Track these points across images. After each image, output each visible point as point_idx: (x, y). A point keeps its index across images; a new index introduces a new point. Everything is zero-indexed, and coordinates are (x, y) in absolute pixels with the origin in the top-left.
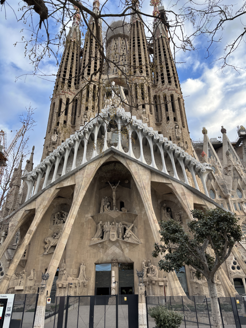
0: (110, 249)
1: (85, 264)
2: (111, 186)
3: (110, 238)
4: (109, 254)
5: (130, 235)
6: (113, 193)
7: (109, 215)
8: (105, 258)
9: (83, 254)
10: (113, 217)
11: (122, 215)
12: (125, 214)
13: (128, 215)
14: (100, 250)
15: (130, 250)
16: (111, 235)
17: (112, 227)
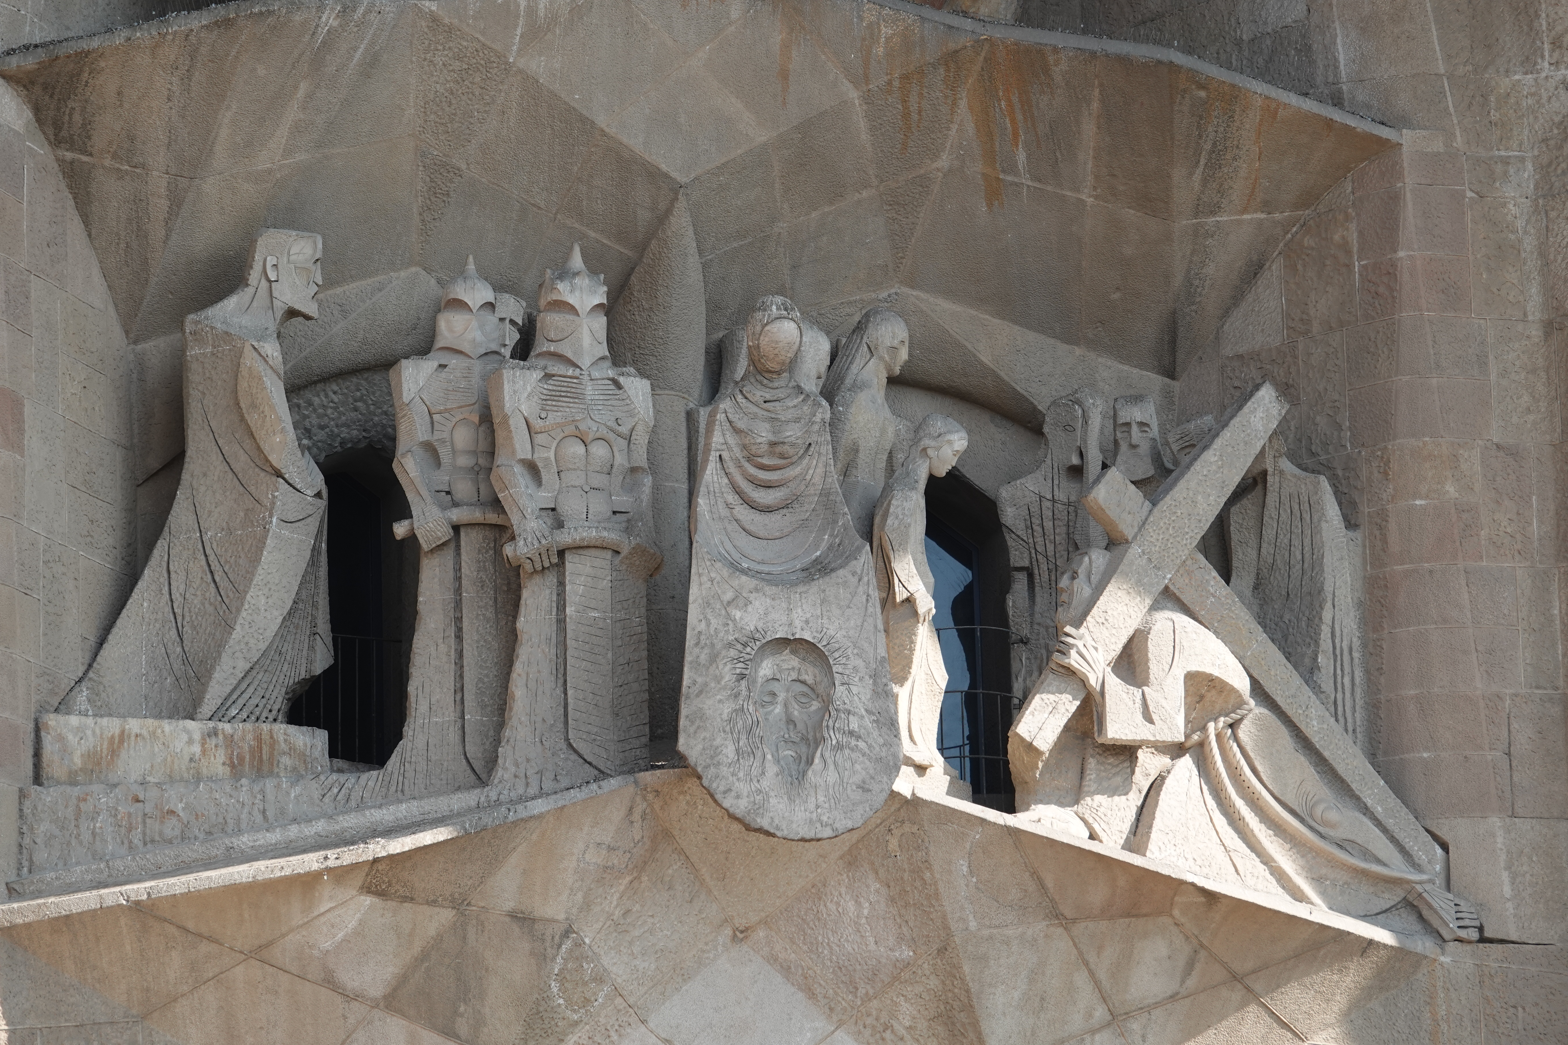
0: (638, 1040)
5: (1200, 686)
7: (535, 62)
11: (915, 117)
12: (1009, 100)
13: (1089, 129)
16: (713, 658)
17: (744, 447)
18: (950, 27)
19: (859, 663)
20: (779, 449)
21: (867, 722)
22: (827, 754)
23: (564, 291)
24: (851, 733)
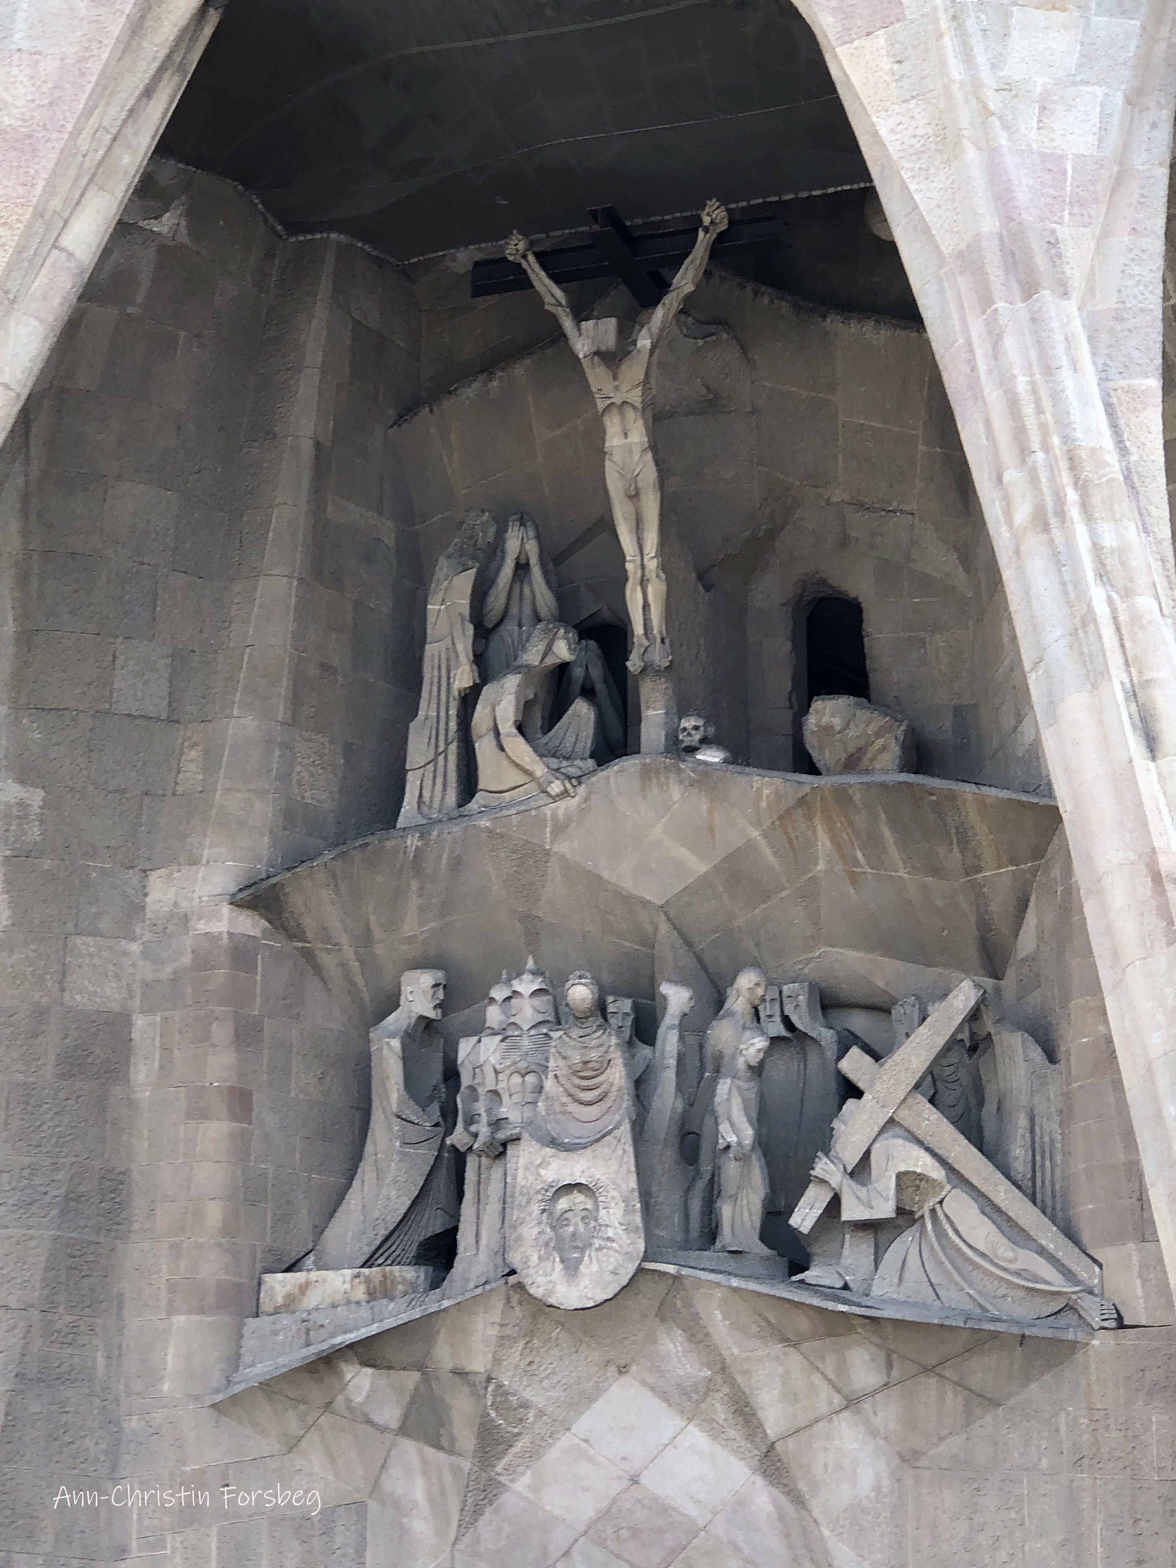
0: (566, 1441)
2: (568, 324)
3: (515, 1259)
4: (559, 1539)
5: (910, 1181)
6: (614, 441)
7: (564, 847)
9: (122, 1553)
10: (627, 884)
11: (795, 841)
12: (841, 822)
13: (886, 831)
14: (384, 1478)
15: (916, 1454)
16: (529, 1201)
17: (570, 1067)
18: (800, 783)
19: (616, 1194)
20: (590, 1065)
22: (593, 1254)
23: (519, 986)
24: (609, 1239)
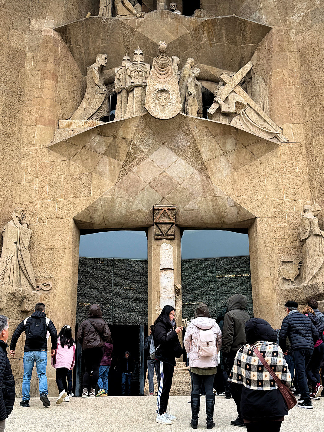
0: (147, 160)
1: (27, 221)
4: (142, 185)
5: (239, 104)
7: (139, 30)
8: (124, 204)
9: (21, 182)
11: (198, 34)
12: (211, 29)
13: (224, 31)
14: (98, 166)
15: (237, 168)
16: (150, 93)
17: (158, 65)
18: (202, 19)
19: (174, 93)
20: (164, 65)
21: (175, 101)
22: (168, 106)
23: (136, 52)
